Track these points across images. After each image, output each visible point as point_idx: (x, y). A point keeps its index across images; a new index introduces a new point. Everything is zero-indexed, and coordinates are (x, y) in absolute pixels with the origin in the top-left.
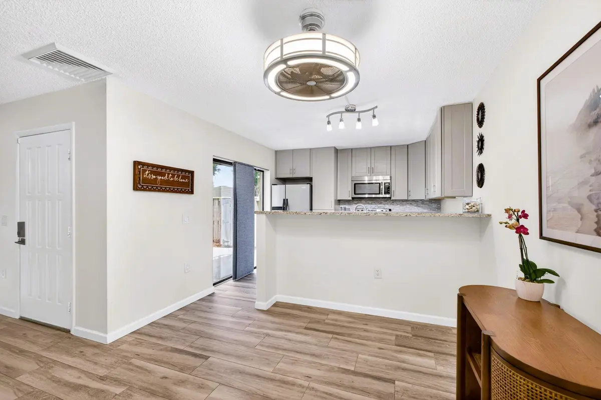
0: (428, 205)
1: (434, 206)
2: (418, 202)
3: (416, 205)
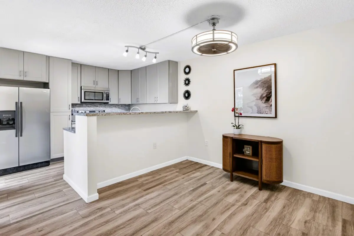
0: (125, 108)
1: (127, 108)
2: (119, 105)
3: (118, 107)
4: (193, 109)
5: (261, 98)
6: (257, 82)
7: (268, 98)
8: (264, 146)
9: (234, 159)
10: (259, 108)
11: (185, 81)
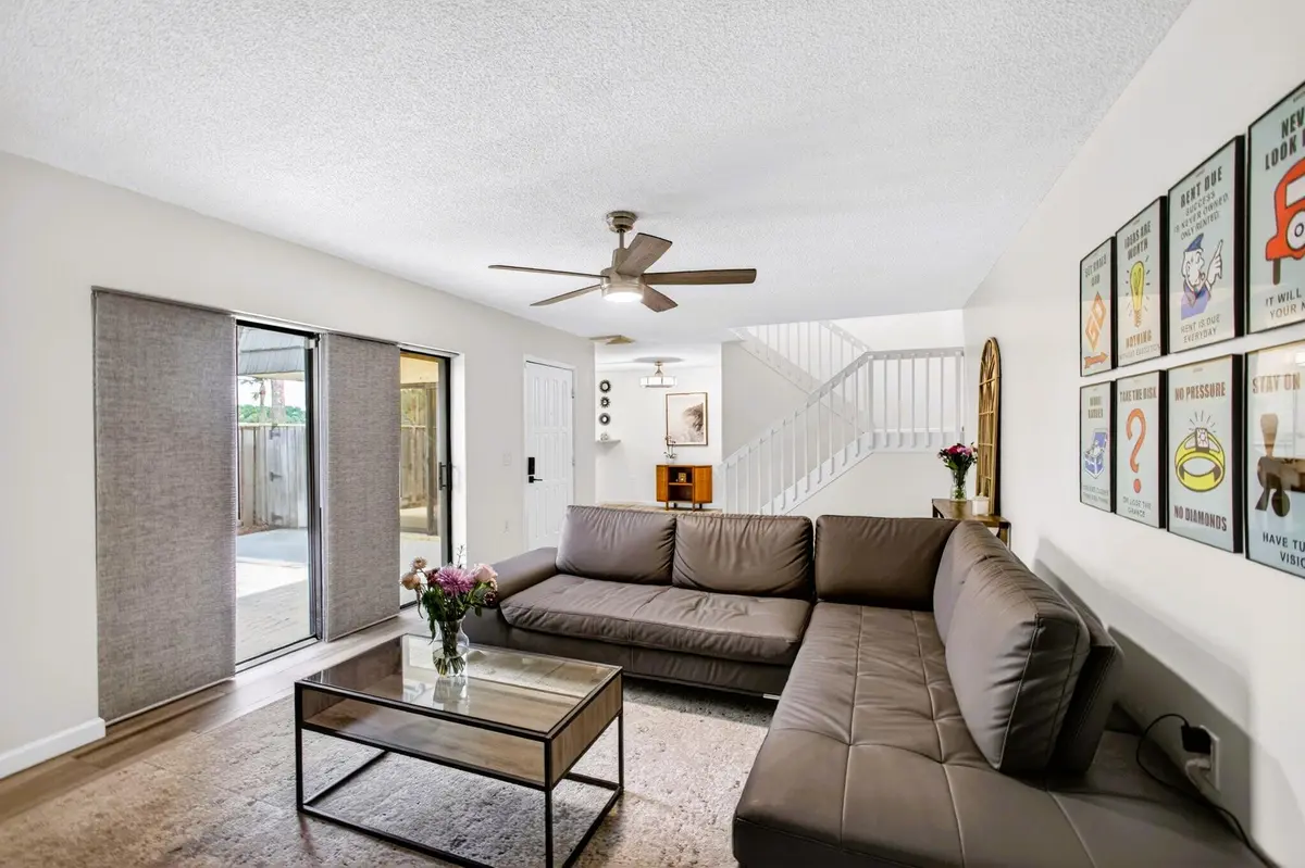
4: (613, 437)
5: (694, 425)
6: (690, 410)
7: (700, 425)
8: (697, 470)
9: (669, 486)
10: (691, 435)
11: (602, 401)
